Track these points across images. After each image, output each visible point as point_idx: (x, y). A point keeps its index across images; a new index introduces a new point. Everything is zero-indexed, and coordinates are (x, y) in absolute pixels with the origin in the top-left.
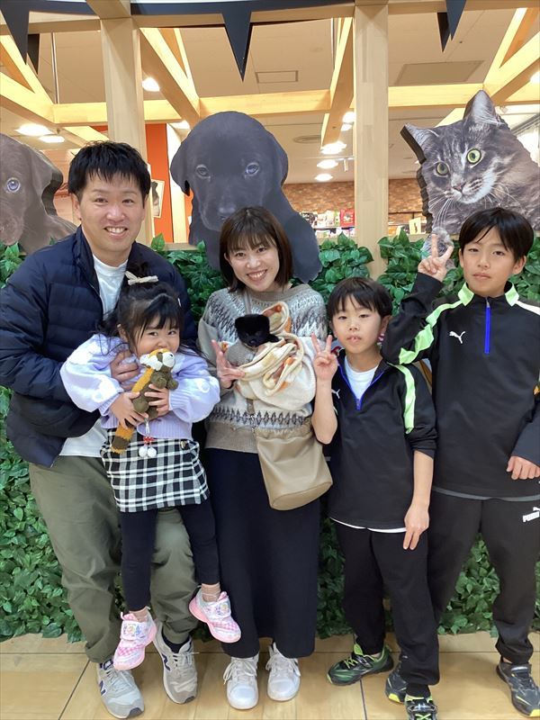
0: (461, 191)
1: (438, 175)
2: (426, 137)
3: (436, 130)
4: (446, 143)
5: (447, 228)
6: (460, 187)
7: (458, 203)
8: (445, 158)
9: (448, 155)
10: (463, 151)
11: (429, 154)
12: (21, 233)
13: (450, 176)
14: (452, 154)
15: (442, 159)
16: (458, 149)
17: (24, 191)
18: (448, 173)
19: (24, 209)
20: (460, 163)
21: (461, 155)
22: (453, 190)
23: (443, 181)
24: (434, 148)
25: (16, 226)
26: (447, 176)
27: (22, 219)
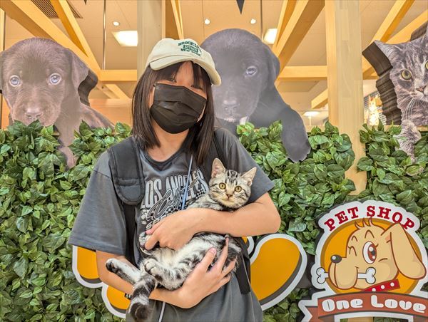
0: (423, 92)
1: (403, 79)
2: (392, 50)
3: (399, 45)
4: (408, 55)
5: (414, 121)
6: (422, 89)
7: (421, 101)
8: (408, 67)
9: (410, 64)
10: (422, 62)
11: (395, 64)
12: (58, 117)
13: (413, 80)
14: (413, 64)
15: (406, 68)
16: (417, 59)
17: (63, 84)
18: (411, 78)
19: (62, 98)
20: (421, 70)
21: (420, 64)
22: (416, 92)
23: (407, 84)
24: (399, 59)
25: (53, 111)
26: (410, 81)
27: (59, 106)
